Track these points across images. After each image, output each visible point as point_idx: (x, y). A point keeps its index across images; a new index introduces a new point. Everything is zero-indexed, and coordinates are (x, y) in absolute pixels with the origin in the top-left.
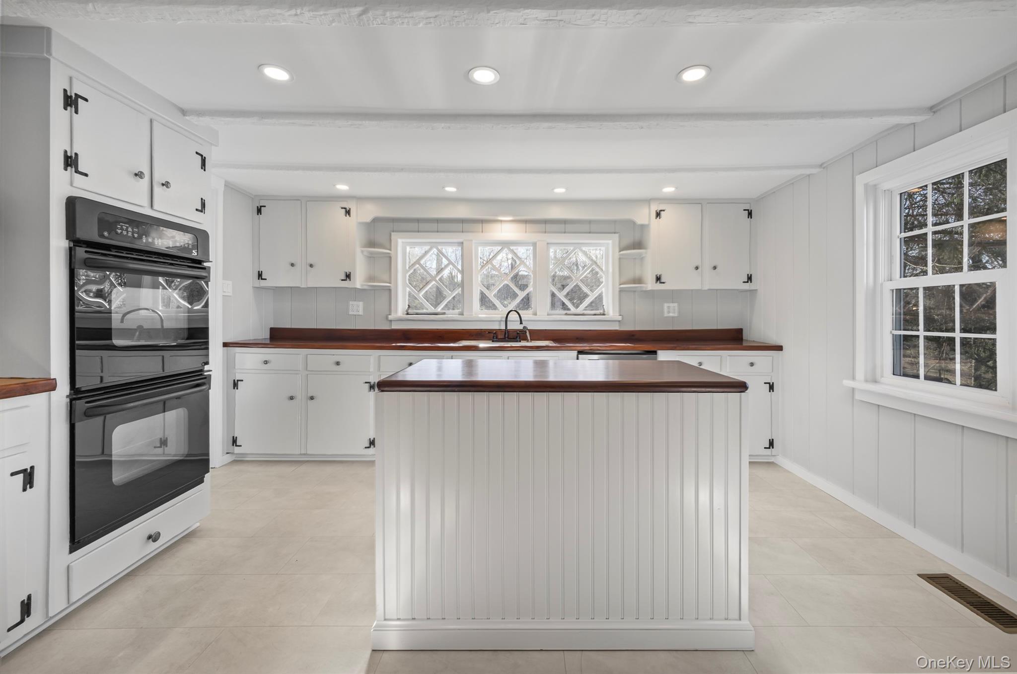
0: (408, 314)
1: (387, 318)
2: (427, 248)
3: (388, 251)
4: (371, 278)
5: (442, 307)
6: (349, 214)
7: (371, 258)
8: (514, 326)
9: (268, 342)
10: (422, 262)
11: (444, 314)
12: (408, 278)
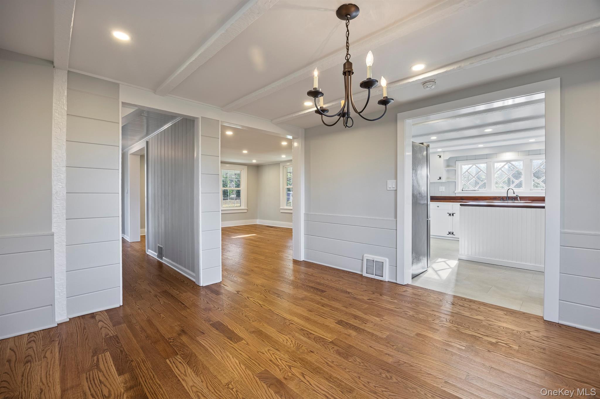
0: (462, 191)
1: (454, 192)
2: (471, 166)
3: (455, 168)
4: (448, 178)
5: (477, 188)
6: (441, 157)
7: (448, 171)
8: (511, 194)
10: (468, 171)
11: (478, 190)
12: (463, 177)
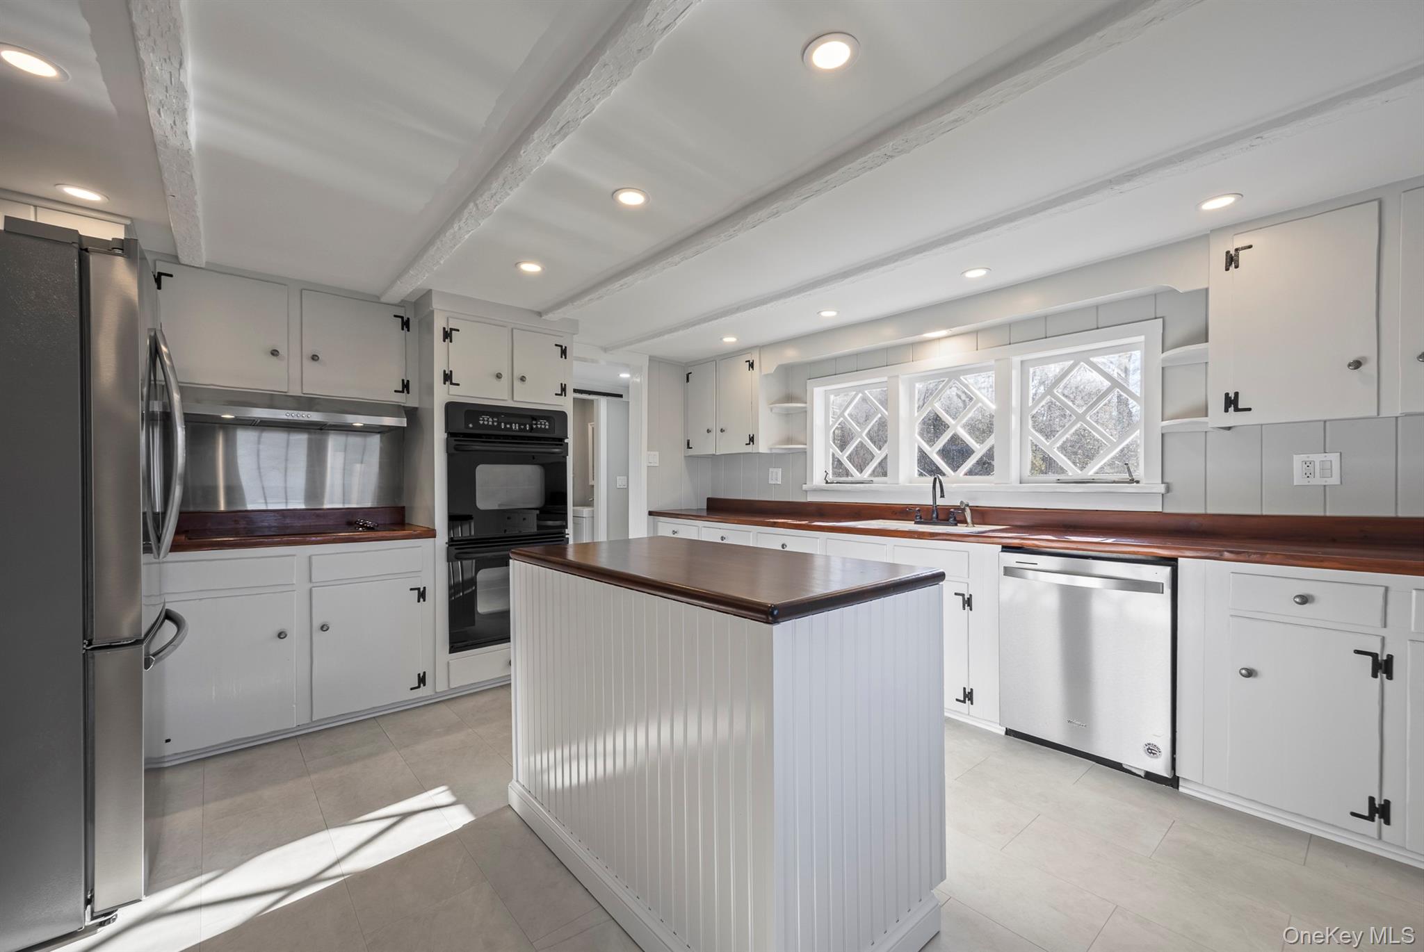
0: (826, 483)
1: (804, 488)
2: (851, 394)
3: (803, 405)
4: (788, 440)
5: (868, 473)
6: (752, 367)
7: (788, 415)
9: (705, 513)
10: (846, 413)
11: (871, 482)
12: (831, 435)
